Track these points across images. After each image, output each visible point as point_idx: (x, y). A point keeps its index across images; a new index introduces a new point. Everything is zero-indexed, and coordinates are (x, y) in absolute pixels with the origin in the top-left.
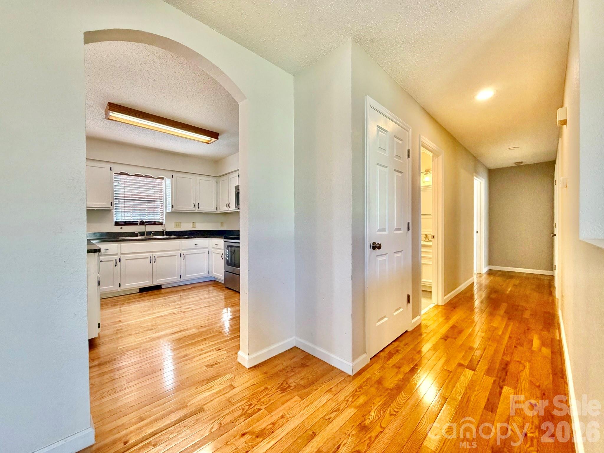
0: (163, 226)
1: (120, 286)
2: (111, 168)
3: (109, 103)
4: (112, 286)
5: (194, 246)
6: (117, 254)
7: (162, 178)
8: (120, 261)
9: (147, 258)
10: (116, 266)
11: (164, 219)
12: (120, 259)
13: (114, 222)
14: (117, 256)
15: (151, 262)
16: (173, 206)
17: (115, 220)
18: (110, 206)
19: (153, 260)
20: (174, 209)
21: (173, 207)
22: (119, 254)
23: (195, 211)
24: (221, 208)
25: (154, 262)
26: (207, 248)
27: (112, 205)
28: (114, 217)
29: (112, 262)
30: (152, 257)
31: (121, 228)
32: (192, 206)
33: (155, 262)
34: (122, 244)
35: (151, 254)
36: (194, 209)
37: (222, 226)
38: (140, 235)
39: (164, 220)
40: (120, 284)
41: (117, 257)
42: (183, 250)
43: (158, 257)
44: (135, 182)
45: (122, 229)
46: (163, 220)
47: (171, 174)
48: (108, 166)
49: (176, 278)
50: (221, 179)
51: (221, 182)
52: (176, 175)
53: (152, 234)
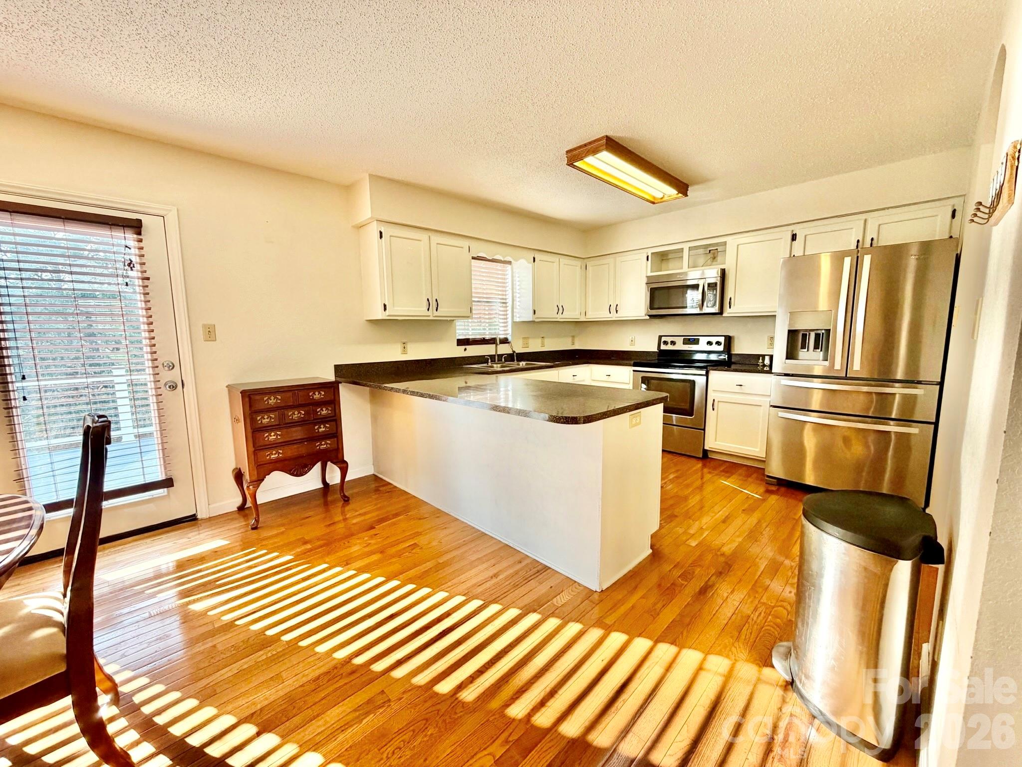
0: (511, 344)
2: (470, 248)
3: (606, 137)
11: (511, 332)
13: (456, 340)
16: (535, 311)
17: (457, 336)
18: (469, 314)
20: (537, 316)
21: (535, 314)
23: (557, 318)
24: (590, 313)
27: (471, 312)
28: (456, 332)
31: (465, 350)
32: (555, 311)
36: (557, 316)
38: (491, 362)
39: (511, 334)
44: (488, 272)
46: (508, 334)
47: (533, 255)
48: (468, 245)
50: (590, 264)
51: (591, 268)
52: (538, 256)
53: (503, 360)
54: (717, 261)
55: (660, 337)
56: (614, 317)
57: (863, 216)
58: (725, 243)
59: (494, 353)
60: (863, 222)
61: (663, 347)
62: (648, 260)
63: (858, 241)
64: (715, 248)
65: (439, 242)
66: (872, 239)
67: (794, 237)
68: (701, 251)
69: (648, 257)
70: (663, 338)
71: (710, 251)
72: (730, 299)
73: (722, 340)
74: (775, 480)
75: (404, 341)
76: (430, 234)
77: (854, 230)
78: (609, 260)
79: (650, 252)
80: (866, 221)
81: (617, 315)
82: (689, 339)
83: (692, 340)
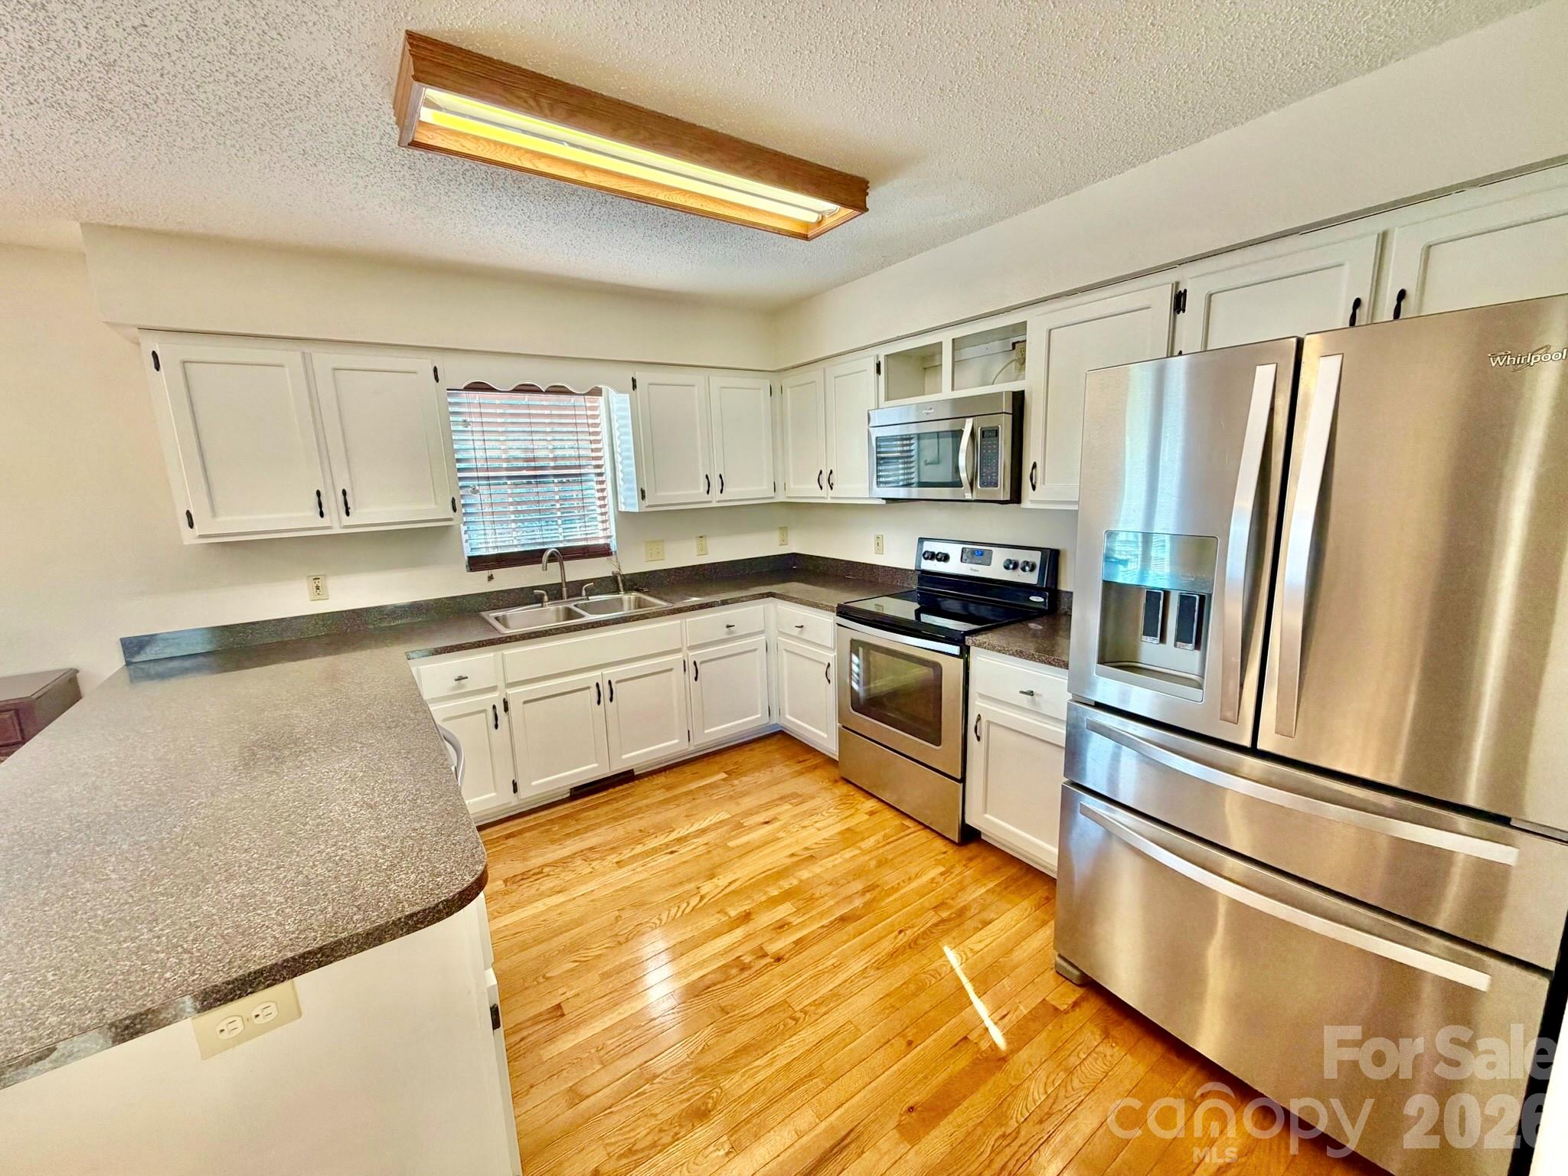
0: (613, 557)
1: (515, 790)
2: (435, 370)
3: (411, 36)
4: (493, 794)
5: (723, 633)
6: (494, 689)
7: (596, 392)
8: (506, 709)
9: (588, 688)
10: (496, 726)
11: (614, 533)
12: (506, 703)
13: (466, 558)
14: (496, 694)
15: (599, 702)
16: (643, 492)
17: (468, 553)
18: (450, 514)
19: (606, 693)
20: (647, 502)
21: (643, 497)
22: (501, 685)
23: (710, 502)
24: (792, 486)
25: (608, 701)
26: (762, 632)
27: (455, 510)
28: (464, 544)
29: (483, 714)
30: (600, 685)
31: (491, 578)
32: (703, 488)
33: (611, 700)
34: (506, 652)
35: (598, 673)
36: (708, 498)
37: (783, 542)
38: (550, 600)
39: (614, 537)
40: (515, 785)
41: (496, 698)
42: (691, 648)
43: (618, 682)
44: (512, 415)
45: (492, 581)
46: (609, 537)
47: (628, 374)
48: (424, 365)
49: (676, 741)
50: (789, 380)
51: (789, 390)
52: (643, 376)
53: (584, 592)
55: (921, 541)
56: (827, 496)
57: (1379, 223)
58: (1023, 325)
59: (559, 581)
60: (1372, 242)
61: (924, 565)
62: (878, 371)
63: (1357, 303)
65: (337, 365)
66: (1402, 295)
67: (1179, 302)
68: (996, 346)
69: (878, 365)
70: (925, 543)
71: (1014, 344)
72: (1035, 466)
73: (1036, 557)
74: (1077, 973)
75: (314, 573)
76: (307, 348)
77: (1347, 268)
78: (814, 374)
79: (883, 352)
80: (1383, 238)
81: (831, 493)
82: (973, 552)
83: (977, 553)
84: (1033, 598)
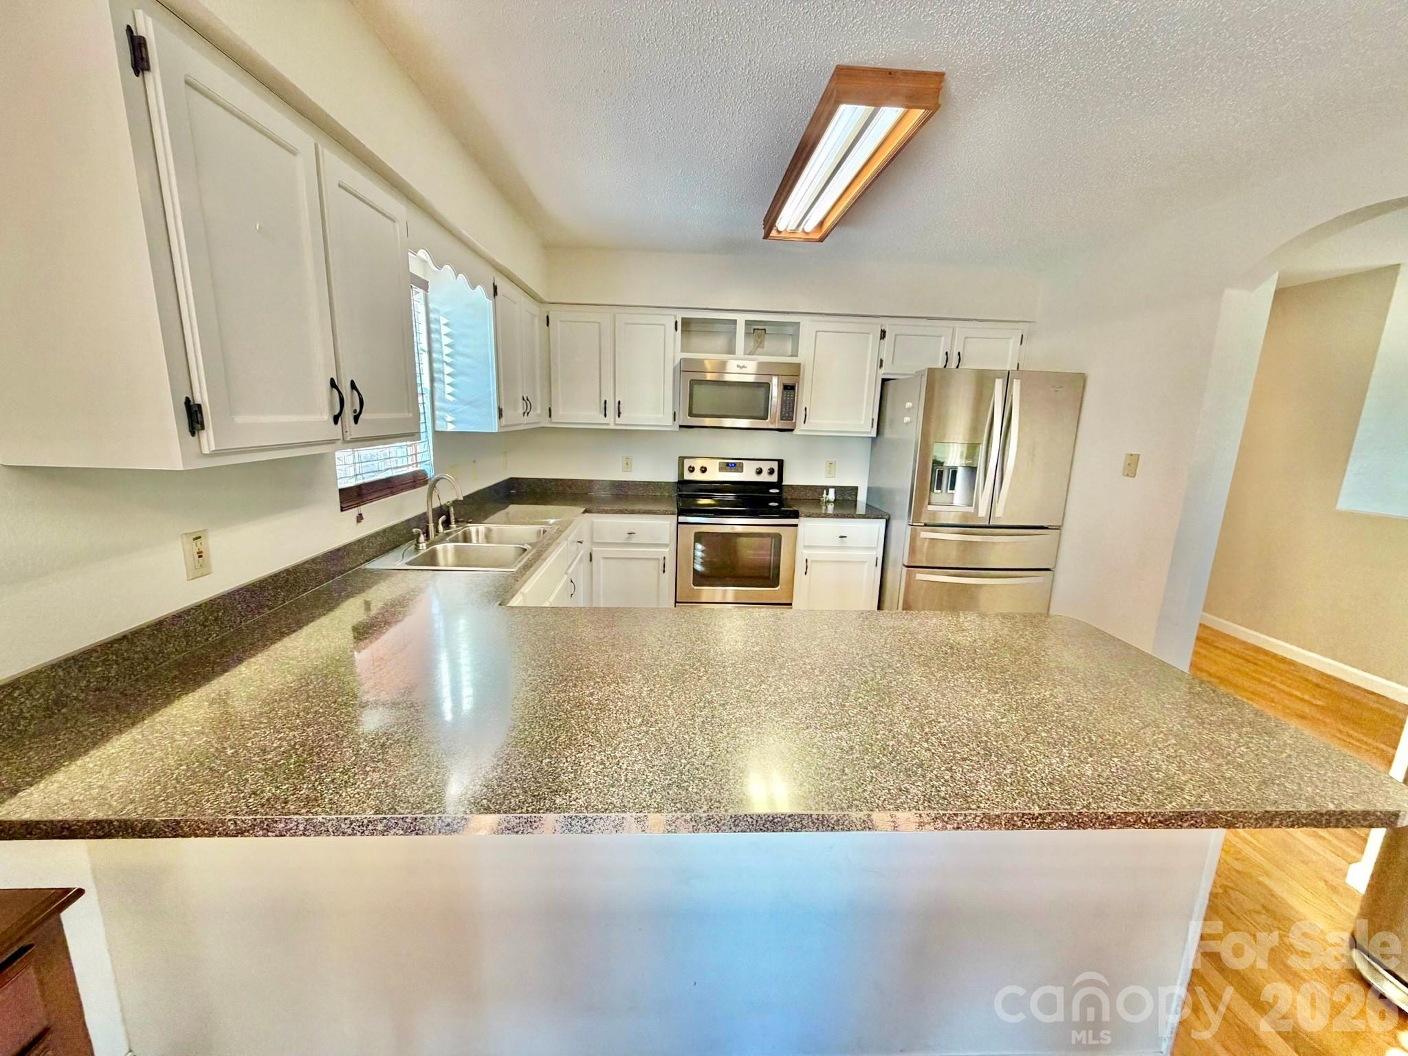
2: (407, 224)
11: (432, 457)
16: (500, 410)
21: (500, 416)
23: (522, 424)
31: (360, 518)
32: (521, 409)
39: (431, 461)
46: (426, 461)
47: (491, 279)
50: (556, 315)
53: (441, 528)
54: (763, 347)
55: (682, 460)
56: (612, 423)
57: (952, 324)
58: (798, 326)
60: (951, 330)
61: (688, 476)
62: (676, 328)
63: (946, 353)
64: (763, 327)
67: (883, 334)
69: (677, 323)
70: (686, 460)
72: (806, 409)
73: (775, 465)
76: (317, 137)
77: (943, 338)
78: (601, 315)
79: (680, 315)
80: (954, 330)
81: (618, 421)
82: (728, 464)
83: (732, 465)
84: (772, 491)
